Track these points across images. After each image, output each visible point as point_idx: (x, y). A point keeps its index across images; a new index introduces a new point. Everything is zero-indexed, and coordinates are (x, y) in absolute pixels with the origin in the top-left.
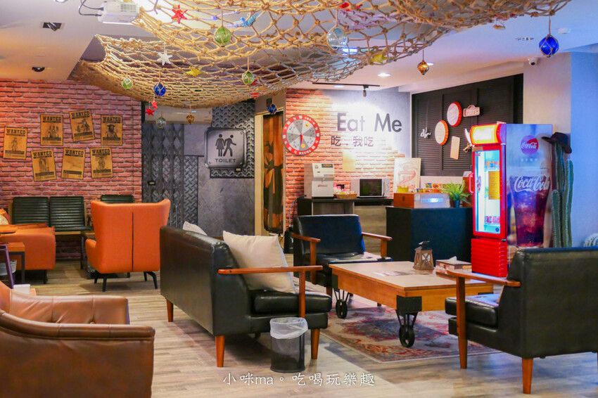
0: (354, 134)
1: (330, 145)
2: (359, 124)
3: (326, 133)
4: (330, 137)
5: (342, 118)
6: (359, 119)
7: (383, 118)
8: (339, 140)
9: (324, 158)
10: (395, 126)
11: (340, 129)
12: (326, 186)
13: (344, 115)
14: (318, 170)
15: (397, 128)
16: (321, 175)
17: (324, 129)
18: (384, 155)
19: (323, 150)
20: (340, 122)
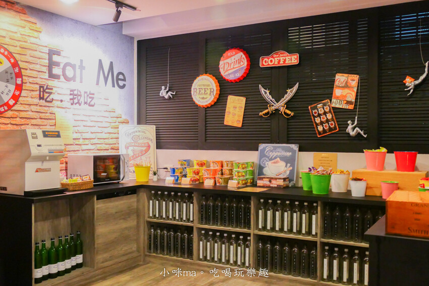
0: (72, 85)
1: (36, 101)
2: (78, 71)
3: (31, 80)
4: (38, 86)
5: (55, 58)
6: (78, 64)
7: (106, 68)
8: (50, 93)
9: (28, 121)
10: (119, 80)
11: (52, 76)
12: (49, 170)
13: (58, 53)
14: (38, 142)
15: (121, 83)
16: (44, 151)
17: (28, 72)
18: (107, 120)
19: (27, 108)
20: (51, 65)
